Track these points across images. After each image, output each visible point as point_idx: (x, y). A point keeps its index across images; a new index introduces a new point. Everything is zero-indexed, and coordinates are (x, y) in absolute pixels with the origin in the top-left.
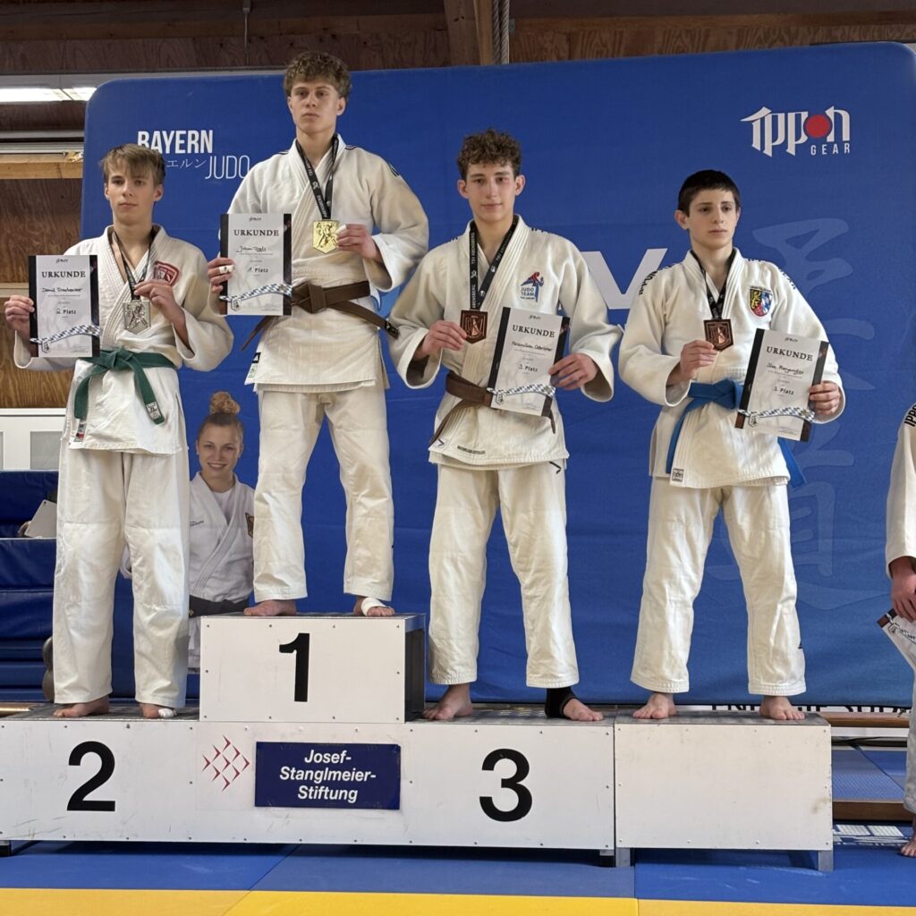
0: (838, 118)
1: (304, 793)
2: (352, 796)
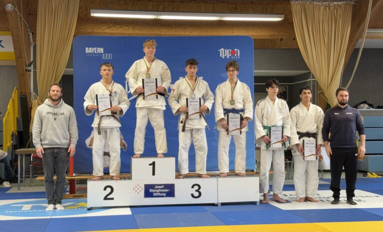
0: (237, 51)
1: (154, 194)
2: (165, 195)
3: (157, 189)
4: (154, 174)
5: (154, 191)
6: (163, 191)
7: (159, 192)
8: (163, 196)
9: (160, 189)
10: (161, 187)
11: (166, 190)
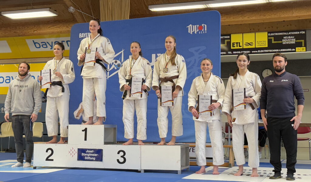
0: (204, 26)
1: (86, 158)
2: (94, 159)
3: (88, 153)
4: (86, 139)
5: (85, 155)
6: (93, 155)
7: (89, 156)
8: (92, 160)
9: (91, 153)
10: (91, 152)
11: (96, 155)
